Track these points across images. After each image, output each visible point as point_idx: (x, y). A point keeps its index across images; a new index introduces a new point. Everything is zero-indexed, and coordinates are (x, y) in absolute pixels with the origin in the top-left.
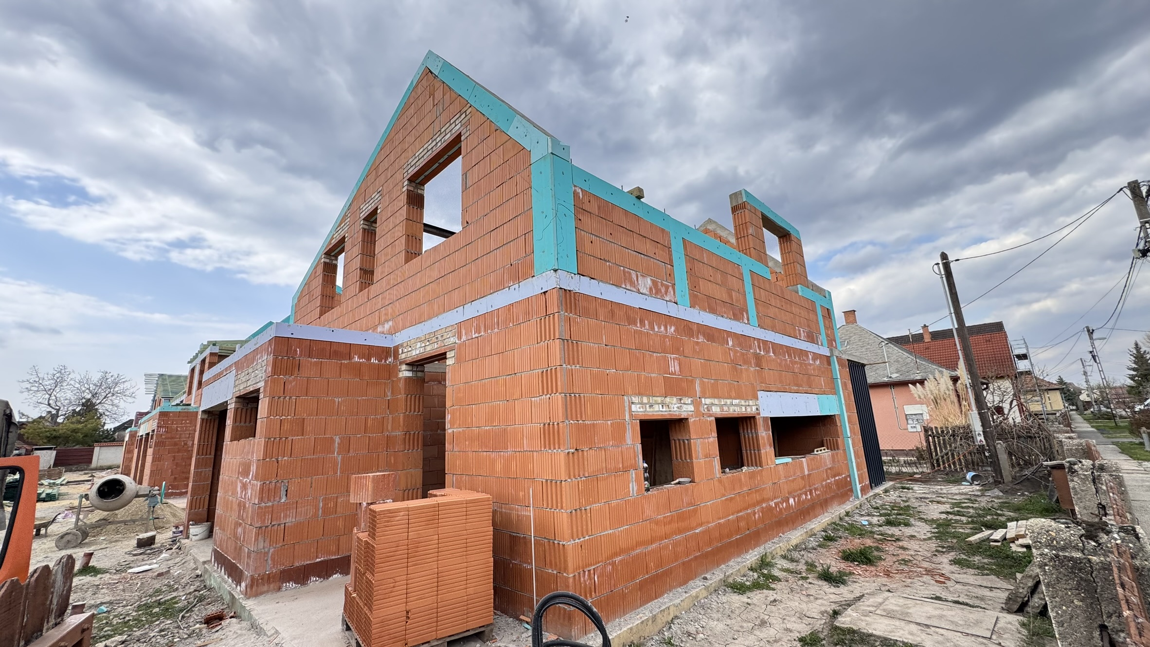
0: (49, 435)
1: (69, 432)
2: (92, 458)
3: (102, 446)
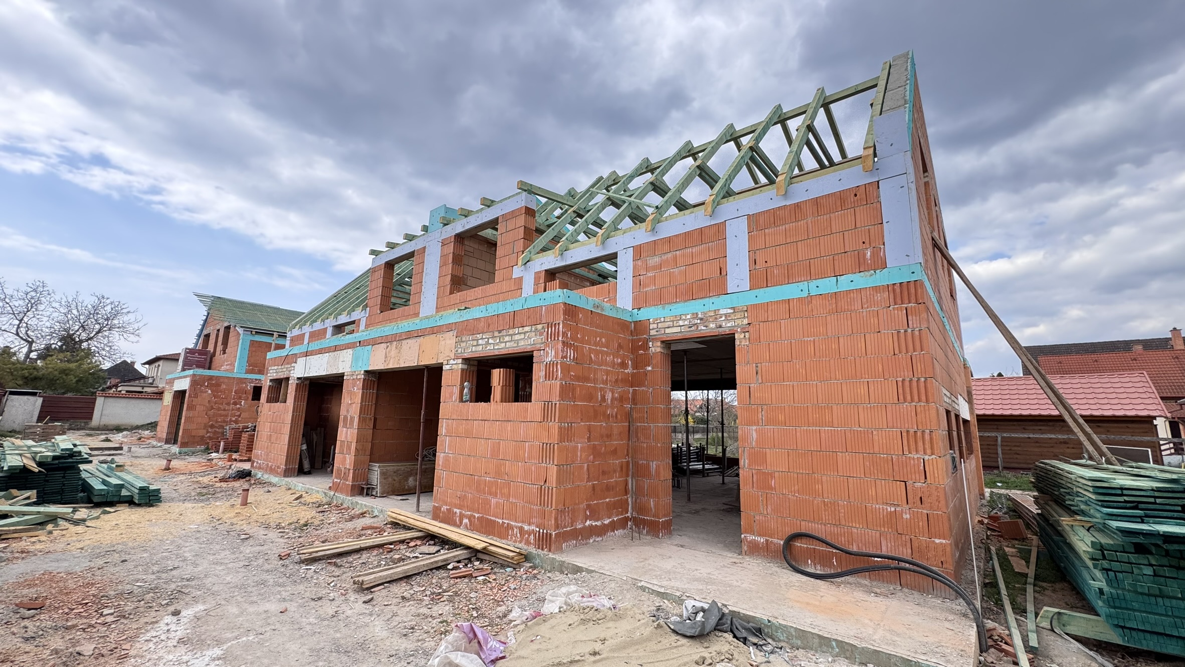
0: (27, 375)
1: (56, 373)
2: (93, 412)
3: (108, 396)
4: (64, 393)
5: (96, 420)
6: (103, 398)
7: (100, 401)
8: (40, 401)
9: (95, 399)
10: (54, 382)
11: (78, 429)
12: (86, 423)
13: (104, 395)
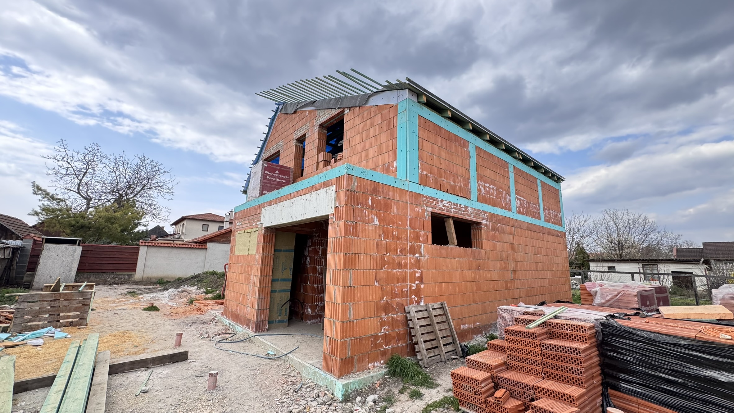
2: (136, 264)
3: (150, 246)
4: (110, 243)
5: (139, 274)
6: (146, 247)
7: (143, 251)
8: (78, 250)
9: (138, 249)
10: (100, 231)
11: (122, 283)
12: (130, 276)
13: (147, 244)
